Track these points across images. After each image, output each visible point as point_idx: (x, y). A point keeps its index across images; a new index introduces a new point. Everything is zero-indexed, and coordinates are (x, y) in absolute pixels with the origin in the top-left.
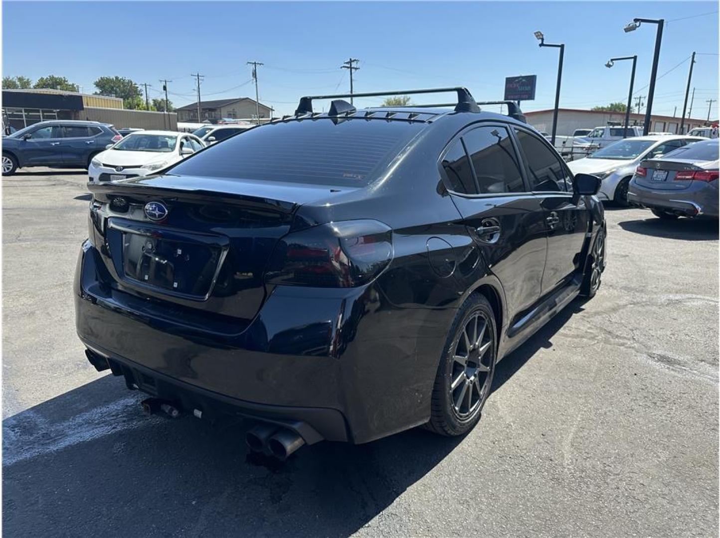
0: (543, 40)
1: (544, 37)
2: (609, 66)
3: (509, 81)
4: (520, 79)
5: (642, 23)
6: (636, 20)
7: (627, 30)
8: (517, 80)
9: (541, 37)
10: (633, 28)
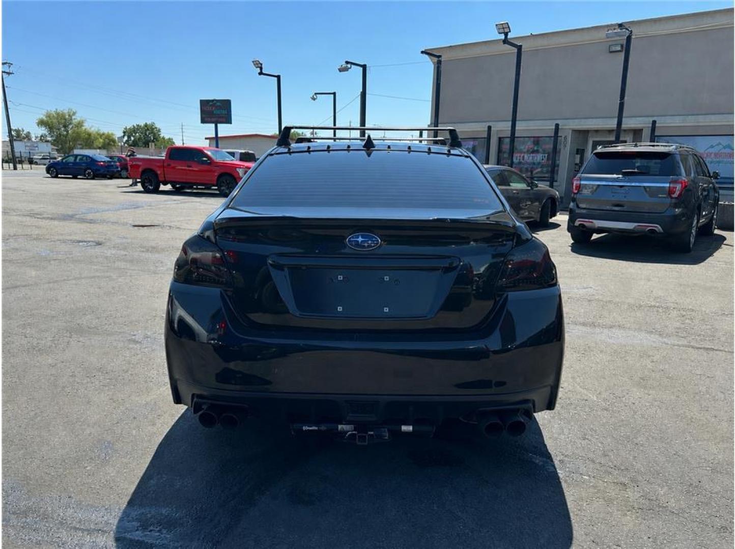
0: (261, 69)
1: (263, 66)
2: (314, 99)
3: (202, 101)
4: (215, 102)
5: (353, 66)
6: (347, 63)
7: (340, 70)
8: (211, 103)
9: (260, 65)
10: (346, 69)
